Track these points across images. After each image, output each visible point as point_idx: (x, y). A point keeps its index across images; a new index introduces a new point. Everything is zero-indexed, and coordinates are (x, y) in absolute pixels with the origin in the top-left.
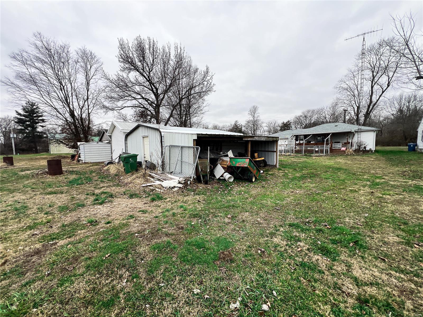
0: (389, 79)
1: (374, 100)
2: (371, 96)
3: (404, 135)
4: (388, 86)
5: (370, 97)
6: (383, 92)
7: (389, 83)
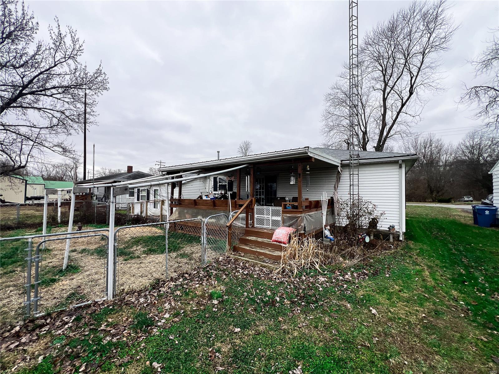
0: (412, 78)
1: (389, 121)
2: (384, 115)
3: (429, 185)
4: (411, 93)
5: (382, 117)
6: (403, 105)
7: (412, 87)
